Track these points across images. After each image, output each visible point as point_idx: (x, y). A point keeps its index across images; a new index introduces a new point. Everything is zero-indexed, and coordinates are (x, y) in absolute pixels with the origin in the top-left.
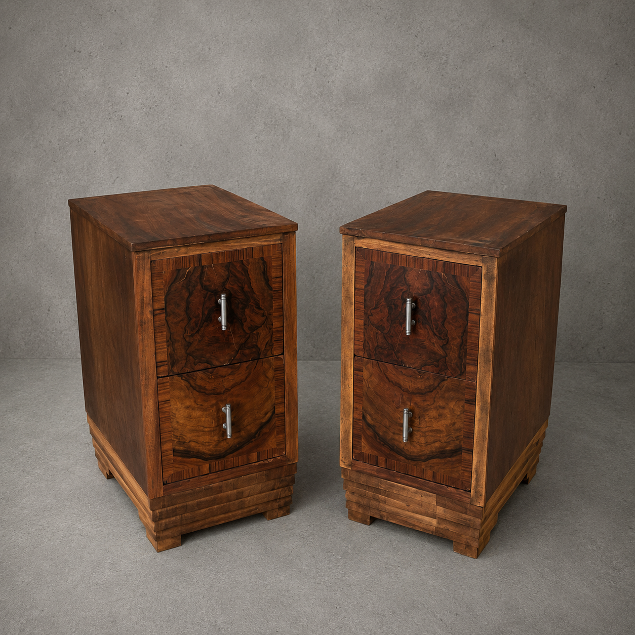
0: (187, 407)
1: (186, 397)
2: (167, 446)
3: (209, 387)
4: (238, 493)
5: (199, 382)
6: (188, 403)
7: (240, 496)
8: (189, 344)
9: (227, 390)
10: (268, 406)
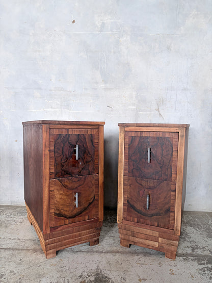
0: (61, 194)
1: (60, 189)
2: (52, 211)
3: (70, 186)
4: (79, 234)
5: (66, 184)
6: (61, 193)
7: (80, 235)
8: (63, 166)
9: (76, 188)
10: (92, 196)
